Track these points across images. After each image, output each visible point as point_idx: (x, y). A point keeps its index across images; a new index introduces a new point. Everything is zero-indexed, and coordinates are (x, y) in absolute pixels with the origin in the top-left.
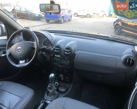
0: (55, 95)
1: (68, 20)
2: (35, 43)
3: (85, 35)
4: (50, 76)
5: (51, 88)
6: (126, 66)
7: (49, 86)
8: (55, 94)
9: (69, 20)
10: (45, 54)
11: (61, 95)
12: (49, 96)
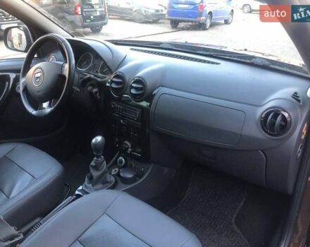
0: (107, 185)
1: (223, 22)
2: (67, 66)
3: (201, 52)
4: (94, 141)
5: (96, 168)
6: (266, 132)
7: (93, 163)
8: (107, 182)
9: (226, 22)
10: (96, 93)
11: (123, 185)
12: (91, 185)
